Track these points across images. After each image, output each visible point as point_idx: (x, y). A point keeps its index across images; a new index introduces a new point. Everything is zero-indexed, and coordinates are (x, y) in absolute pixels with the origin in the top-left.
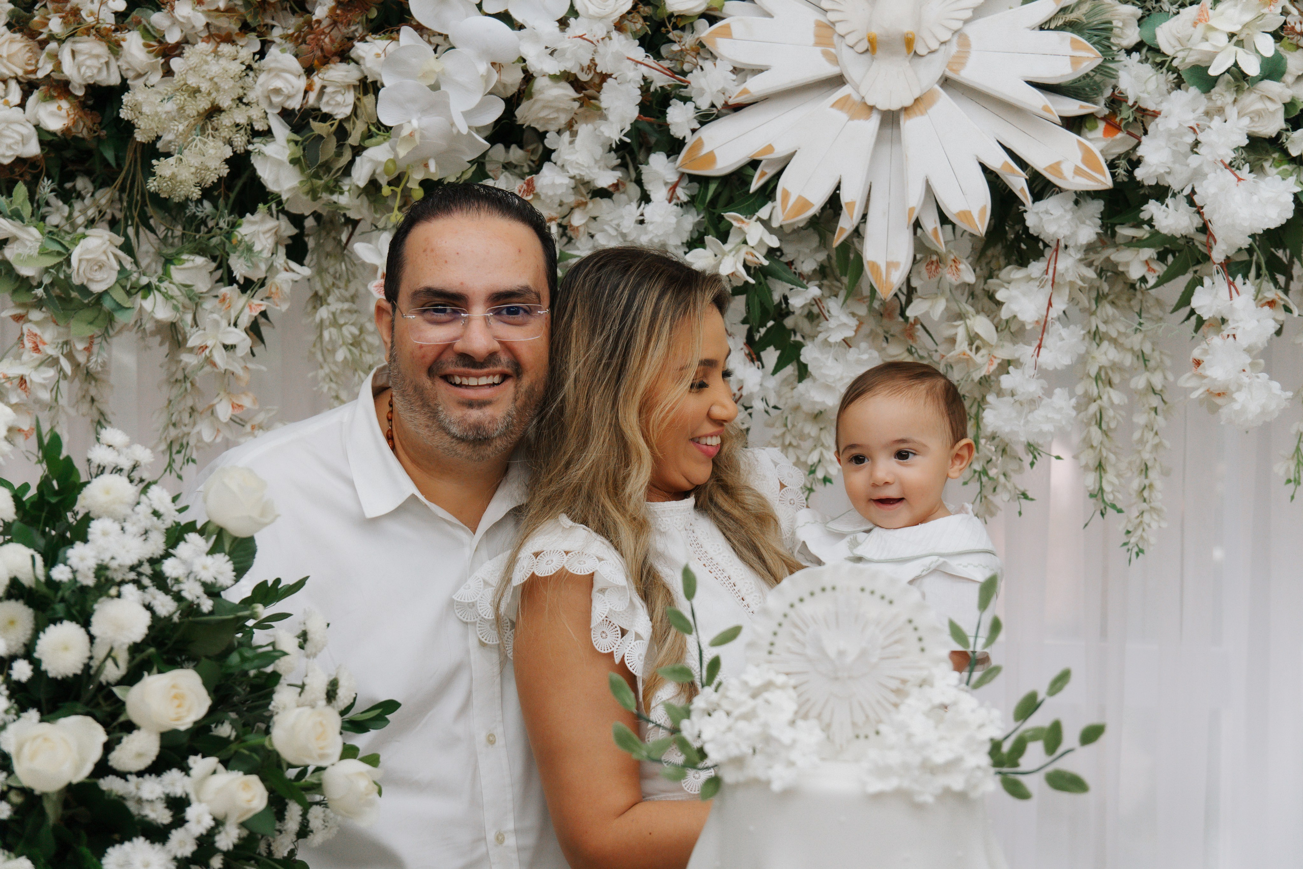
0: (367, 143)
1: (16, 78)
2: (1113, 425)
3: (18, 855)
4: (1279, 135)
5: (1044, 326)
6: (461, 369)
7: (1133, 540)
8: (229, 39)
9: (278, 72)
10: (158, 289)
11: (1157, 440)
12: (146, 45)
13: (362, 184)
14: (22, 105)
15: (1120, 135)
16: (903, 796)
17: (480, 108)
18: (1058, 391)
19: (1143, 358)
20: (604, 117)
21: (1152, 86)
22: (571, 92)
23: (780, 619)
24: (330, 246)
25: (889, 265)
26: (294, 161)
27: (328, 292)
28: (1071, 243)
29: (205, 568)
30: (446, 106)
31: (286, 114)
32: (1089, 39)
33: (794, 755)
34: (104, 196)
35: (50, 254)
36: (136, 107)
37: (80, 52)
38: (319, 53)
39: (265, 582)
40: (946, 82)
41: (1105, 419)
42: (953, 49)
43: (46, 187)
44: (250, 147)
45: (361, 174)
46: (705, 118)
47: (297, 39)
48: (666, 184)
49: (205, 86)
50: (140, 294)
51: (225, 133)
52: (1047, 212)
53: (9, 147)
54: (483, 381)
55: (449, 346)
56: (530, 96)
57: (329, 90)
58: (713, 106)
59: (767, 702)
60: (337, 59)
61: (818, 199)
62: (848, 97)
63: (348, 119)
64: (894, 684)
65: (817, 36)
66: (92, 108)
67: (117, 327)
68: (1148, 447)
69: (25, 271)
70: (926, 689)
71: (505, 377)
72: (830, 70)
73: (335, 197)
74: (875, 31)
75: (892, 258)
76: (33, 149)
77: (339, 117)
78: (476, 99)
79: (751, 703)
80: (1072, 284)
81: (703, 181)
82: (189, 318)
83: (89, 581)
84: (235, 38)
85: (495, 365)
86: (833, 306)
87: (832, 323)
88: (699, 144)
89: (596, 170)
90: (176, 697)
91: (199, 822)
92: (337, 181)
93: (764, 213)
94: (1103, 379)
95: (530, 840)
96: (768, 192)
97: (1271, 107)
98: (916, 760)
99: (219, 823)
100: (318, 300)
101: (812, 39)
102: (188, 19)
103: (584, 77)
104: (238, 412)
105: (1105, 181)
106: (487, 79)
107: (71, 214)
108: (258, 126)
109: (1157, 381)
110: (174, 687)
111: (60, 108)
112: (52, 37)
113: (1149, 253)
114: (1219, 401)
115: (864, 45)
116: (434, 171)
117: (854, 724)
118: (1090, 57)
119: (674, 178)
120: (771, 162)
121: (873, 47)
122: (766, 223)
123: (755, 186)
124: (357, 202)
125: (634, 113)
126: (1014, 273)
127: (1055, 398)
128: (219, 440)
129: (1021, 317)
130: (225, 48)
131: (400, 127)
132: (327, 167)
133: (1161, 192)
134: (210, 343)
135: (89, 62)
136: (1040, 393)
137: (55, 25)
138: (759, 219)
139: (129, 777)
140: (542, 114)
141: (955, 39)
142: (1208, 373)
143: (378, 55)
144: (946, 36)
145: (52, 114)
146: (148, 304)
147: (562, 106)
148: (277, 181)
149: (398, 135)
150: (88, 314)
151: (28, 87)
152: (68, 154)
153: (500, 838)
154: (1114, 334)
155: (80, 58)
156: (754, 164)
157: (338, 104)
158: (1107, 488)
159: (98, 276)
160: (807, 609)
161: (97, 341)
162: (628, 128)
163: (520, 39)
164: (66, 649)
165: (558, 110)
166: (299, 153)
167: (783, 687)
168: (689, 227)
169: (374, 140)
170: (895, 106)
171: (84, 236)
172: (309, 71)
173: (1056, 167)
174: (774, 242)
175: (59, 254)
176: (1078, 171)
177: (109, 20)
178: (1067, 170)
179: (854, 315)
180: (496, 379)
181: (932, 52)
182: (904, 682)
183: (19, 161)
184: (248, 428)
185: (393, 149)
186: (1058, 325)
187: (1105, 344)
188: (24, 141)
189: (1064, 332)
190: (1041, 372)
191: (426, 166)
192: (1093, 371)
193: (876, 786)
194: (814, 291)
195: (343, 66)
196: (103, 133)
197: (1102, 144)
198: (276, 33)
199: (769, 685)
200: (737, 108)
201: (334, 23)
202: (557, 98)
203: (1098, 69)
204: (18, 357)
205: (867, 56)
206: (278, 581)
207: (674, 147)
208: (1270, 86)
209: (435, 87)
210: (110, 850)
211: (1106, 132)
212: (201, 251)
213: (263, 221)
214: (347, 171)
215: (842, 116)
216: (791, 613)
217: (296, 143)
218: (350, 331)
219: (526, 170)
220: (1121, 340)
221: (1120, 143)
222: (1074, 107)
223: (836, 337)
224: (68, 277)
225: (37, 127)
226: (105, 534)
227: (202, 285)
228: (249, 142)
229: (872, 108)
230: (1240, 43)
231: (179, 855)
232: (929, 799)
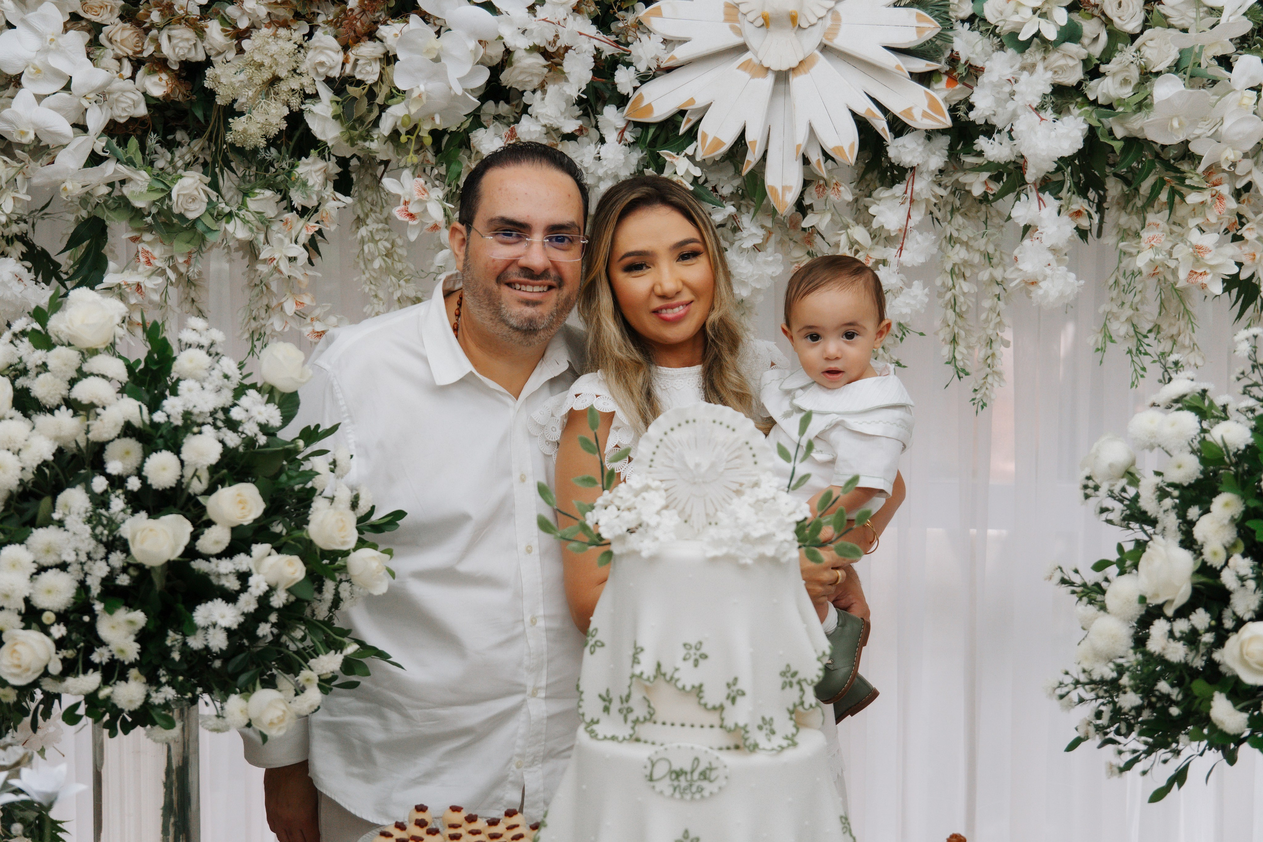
0: (390, 102)
1: (128, 57)
2: (964, 309)
3: (135, 610)
4: (1080, 83)
5: (904, 232)
7: (978, 396)
8: (286, 25)
9: (322, 50)
10: (237, 215)
11: (998, 319)
12: (224, 31)
13: (386, 134)
14: (133, 78)
15: (959, 86)
16: (729, 559)
17: (471, 75)
18: (916, 283)
19: (989, 257)
20: (566, 80)
21: (979, 48)
22: (542, 61)
23: (658, 443)
24: (368, 180)
25: (785, 188)
26: (336, 117)
27: (367, 216)
28: (924, 169)
29: (260, 413)
30: (445, 73)
31: (329, 81)
32: (930, 14)
33: (658, 533)
34: (197, 145)
35: (156, 190)
36: (216, 78)
37: (175, 37)
38: (352, 34)
39: (309, 427)
40: (825, 48)
41: (958, 304)
42: (828, 22)
43: (152, 140)
44: (303, 107)
45: (386, 126)
46: (644, 79)
47: (335, 24)
48: (617, 129)
49: (267, 61)
50: (224, 220)
51: (284, 97)
52: (904, 146)
53: (124, 110)
55: (514, 261)
56: (511, 64)
57: (360, 62)
58: (650, 69)
59: (644, 499)
60: (366, 38)
61: (729, 139)
62: (750, 60)
63: (376, 84)
64: (735, 487)
65: (726, 14)
66: (185, 78)
67: (208, 245)
68: (992, 325)
69: (139, 204)
70: (756, 489)
71: (550, 287)
72: (736, 40)
73: (367, 144)
74: (768, 10)
75: (787, 183)
76: (142, 111)
77: (369, 82)
78: (467, 68)
79: (633, 499)
80: (927, 201)
81: (645, 126)
82: (262, 237)
83: (179, 422)
84: (290, 23)
86: (745, 220)
87: (745, 234)
88: (641, 98)
89: (562, 120)
90: (240, 502)
91: (258, 587)
92: (368, 131)
93: (690, 150)
94: (957, 272)
95: (555, 625)
96: (692, 134)
97: (1071, 63)
98: (739, 535)
99: (272, 589)
100: (360, 221)
101: (722, 17)
102: (254, 10)
103: (551, 49)
104: (299, 308)
105: (947, 122)
106: (475, 52)
107: (172, 159)
108: (309, 91)
109: (998, 274)
110: (239, 495)
111: (161, 79)
112: (153, 26)
113: (985, 175)
114: (1032, 288)
115: (760, 21)
116: (439, 123)
117: (707, 515)
118: (931, 27)
119: (622, 124)
120: (695, 111)
121: (767, 22)
122: (691, 158)
123: (682, 130)
124: (385, 147)
125: (589, 76)
126: (882, 193)
127: (913, 288)
128: (287, 329)
129: (886, 227)
130: (282, 32)
131: (412, 90)
132: (361, 120)
133: (989, 130)
134: (277, 256)
135: (181, 44)
136: (901, 284)
137: (155, 16)
138: (686, 155)
139: (211, 559)
140: (520, 78)
141: (829, 15)
142: (1021, 267)
143: (396, 35)
144: (822, 13)
145: (155, 84)
146: (230, 227)
147: (535, 71)
148: (323, 132)
149: (410, 97)
150: (186, 236)
151: (137, 63)
152: (169, 113)
153: (534, 621)
154: (965, 239)
155: (174, 41)
156: (682, 113)
157: (368, 73)
158: (958, 356)
159: (192, 206)
160: (675, 436)
161: (194, 255)
162: (584, 87)
163: (499, 22)
164: (164, 469)
165: (532, 75)
166: (339, 110)
167: (657, 489)
168: (635, 162)
169: (395, 100)
170: (784, 67)
171: (181, 177)
172: (346, 48)
173: (909, 112)
174: (697, 172)
175: (163, 190)
176: (925, 115)
177: (196, 12)
178: (917, 113)
179: (763, 227)
181: (812, 25)
182: (741, 485)
183: (132, 120)
184: (308, 320)
185: (407, 107)
186: (915, 232)
187: (958, 246)
188: (135, 105)
189: (919, 238)
190: (902, 269)
191: (433, 119)
192: (948, 267)
193: (712, 553)
194: (730, 209)
195: (370, 44)
196: (194, 97)
197: (944, 94)
198: (321, 19)
199: (647, 488)
200: (669, 70)
201: (363, 11)
202: (530, 66)
203: (939, 36)
204: (135, 269)
205: (763, 30)
206: (318, 426)
207: (622, 101)
208: (1070, 47)
209: (437, 60)
210: (198, 607)
211: (948, 84)
212: (268, 187)
213: (314, 163)
214: (376, 123)
215: (746, 76)
216: (665, 438)
217: (337, 103)
218: (384, 245)
219: (512, 120)
220: (971, 243)
221: (958, 92)
222: (921, 65)
223: (748, 244)
224: (170, 208)
225: (145, 94)
226: (190, 390)
227: (271, 212)
228: (303, 103)
229: (768, 69)
230: (1043, 15)
231: (246, 611)
232: (749, 561)
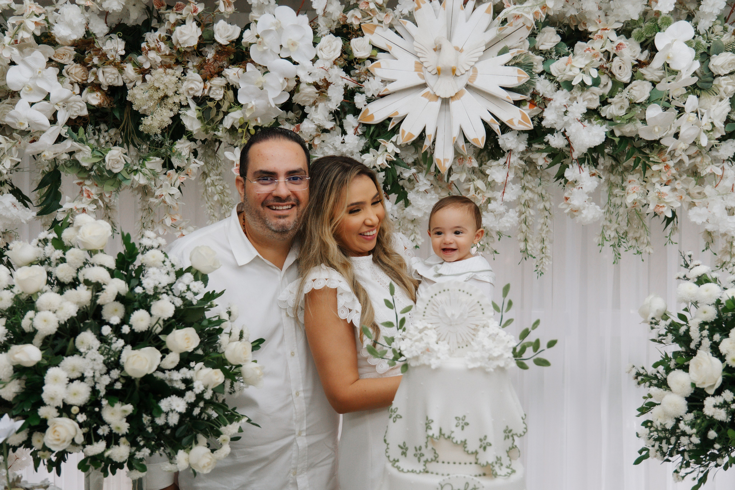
0: (230, 110)
1: (78, 83)
2: (530, 223)
3: (127, 404)
4: (597, 108)
5: (505, 184)
6: (276, 203)
7: (539, 269)
8: (170, 67)
9: (193, 81)
10: (141, 171)
11: (547, 229)
12: (135, 69)
13: (228, 127)
14: (80, 94)
15: (536, 108)
16: (483, 370)
17: (280, 96)
18: (511, 210)
19: (542, 196)
20: (330, 100)
21: (549, 88)
22: (315, 90)
23: (428, 302)
24: (210, 152)
25: (445, 160)
26: (199, 118)
27: (209, 171)
28: (516, 151)
29: (194, 287)
30: (267, 96)
31: (195, 98)
32: (524, 70)
33: (439, 355)
34: (112, 132)
35: (96, 157)
36: (133, 96)
37: (107, 72)
38: (209, 73)
40: (468, 86)
41: (528, 221)
42: (471, 73)
43: (90, 128)
44: (180, 112)
45: (227, 123)
46: (369, 101)
47: (200, 68)
48: (353, 127)
49: (162, 87)
50: (133, 173)
51: (170, 106)
52: (507, 139)
53: (75, 112)
54: (285, 208)
55: (270, 194)
56: (298, 91)
57: (214, 88)
58: (373, 95)
59: (426, 334)
60: (216, 75)
61: (416, 134)
62: (429, 92)
63: (221, 100)
64: (473, 327)
65: (415, 67)
66: (110, 95)
67: (123, 187)
68: (544, 232)
69: (84, 164)
70: (486, 328)
71: (293, 206)
72: (421, 81)
73: (216, 133)
74: (440, 66)
75: (446, 157)
76: (85, 112)
77: (217, 99)
78: (279, 93)
79: (419, 336)
80: (515, 167)
81: (368, 126)
82: (153, 183)
83: (151, 293)
84: (172, 66)
85: (289, 201)
86: (421, 177)
87: (421, 183)
88: (367, 111)
89: (325, 122)
90: (186, 339)
91: (199, 388)
92: (217, 126)
93: (394, 139)
94: (527, 205)
95: (309, 394)
96: (396, 130)
97: (595, 97)
98: (486, 355)
99: (206, 388)
100: (205, 175)
101: (414, 69)
102: (154, 59)
103: (320, 84)
104: (174, 222)
105: (530, 126)
106: (283, 85)
107: (99, 139)
108: (184, 103)
109: (548, 205)
110: (186, 335)
111: (97, 95)
112: (96, 66)
113: (545, 154)
114: (575, 213)
115: (434, 72)
116: (260, 122)
117: (458, 342)
118: (525, 77)
119: (356, 125)
120: (397, 119)
121: (439, 72)
122: (395, 143)
123: (390, 128)
124: (225, 135)
125: (342, 98)
126: (494, 163)
127: (510, 213)
128: (165, 234)
129: (496, 180)
130: (169, 71)
131: (247, 104)
132: (212, 120)
133: (552, 131)
134: (164, 194)
135: (110, 76)
136: (505, 211)
137: (96, 60)
138: (392, 142)
139: (166, 371)
140: (303, 99)
141: (471, 69)
142: (572, 202)
143: (235, 74)
144: (468, 68)
145: (94, 98)
146: (136, 178)
147: (312, 95)
148: (192, 126)
149: (246, 108)
150: (111, 182)
151: (83, 87)
152: (97, 114)
153: (297, 394)
154: (531, 187)
155: (106, 75)
156: (389, 119)
157: (217, 94)
158: (529, 248)
159: (117, 166)
160: (439, 298)
161: (113, 193)
162: (339, 105)
163: (297, 68)
164: (142, 320)
165: (310, 97)
166: (201, 114)
167: (431, 329)
168: (363, 145)
169: (233, 109)
170: (448, 96)
171: (110, 149)
172: (205, 80)
173: (511, 121)
174: (398, 151)
175: (100, 157)
176: (520, 122)
177: (119, 58)
178: (516, 122)
179: (428, 180)
180: (290, 207)
181: (462, 74)
182: (477, 326)
183: (79, 117)
184: (178, 229)
185: (244, 113)
186: (511, 184)
187: (528, 191)
188: (81, 109)
189: (514, 187)
190: (505, 203)
191: (256, 120)
192: (523, 202)
193: (471, 366)
194: (413, 170)
195: (219, 78)
196: (115, 106)
197: (529, 111)
198: (190, 65)
199: (425, 328)
200: (382, 96)
201: (215, 61)
202: (310, 92)
203: (528, 82)
204: (81, 200)
205: (436, 76)
207: (356, 112)
208: (595, 89)
209: (262, 89)
210: (162, 400)
211: (530, 107)
212: (158, 156)
213: (185, 142)
214: (221, 122)
215: (426, 100)
216: (432, 300)
217: (199, 110)
218: (219, 188)
219: (294, 121)
220: (534, 189)
221: (536, 111)
222: (518, 97)
223: (422, 189)
224: (104, 166)
225: (87, 103)
226: (154, 274)
227: (159, 169)
228: (179, 110)
229: (438, 97)
230: (584, 72)
231: (189, 402)
232: (492, 370)
